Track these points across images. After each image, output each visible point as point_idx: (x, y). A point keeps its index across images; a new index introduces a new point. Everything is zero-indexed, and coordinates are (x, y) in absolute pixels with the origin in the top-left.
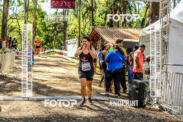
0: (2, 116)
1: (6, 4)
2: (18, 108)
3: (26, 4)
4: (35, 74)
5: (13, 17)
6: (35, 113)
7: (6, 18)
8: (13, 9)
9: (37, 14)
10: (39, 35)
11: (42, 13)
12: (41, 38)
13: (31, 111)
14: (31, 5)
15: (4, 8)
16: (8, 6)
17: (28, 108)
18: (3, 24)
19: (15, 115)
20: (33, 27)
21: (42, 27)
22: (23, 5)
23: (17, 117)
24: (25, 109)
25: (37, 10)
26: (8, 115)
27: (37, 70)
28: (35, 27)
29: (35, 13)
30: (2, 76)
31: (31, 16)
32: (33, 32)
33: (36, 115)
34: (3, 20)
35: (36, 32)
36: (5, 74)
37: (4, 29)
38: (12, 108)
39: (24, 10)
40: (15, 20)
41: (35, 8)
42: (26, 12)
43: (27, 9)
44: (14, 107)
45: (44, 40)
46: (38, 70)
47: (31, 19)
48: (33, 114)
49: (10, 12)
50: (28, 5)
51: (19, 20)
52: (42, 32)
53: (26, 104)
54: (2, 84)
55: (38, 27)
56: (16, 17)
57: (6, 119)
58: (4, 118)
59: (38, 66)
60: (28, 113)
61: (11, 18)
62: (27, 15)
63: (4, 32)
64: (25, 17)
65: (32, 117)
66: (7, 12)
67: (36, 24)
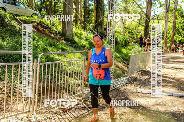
0: (150, 108)
1: (149, 6)
2: (164, 103)
3: (167, 5)
4: (176, 71)
5: (154, 18)
6: (181, 109)
7: (149, 19)
8: (154, 10)
9: (177, 14)
10: (178, 34)
11: (181, 13)
12: (180, 36)
13: (177, 107)
14: (172, 6)
15: (147, 10)
16: (151, 8)
17: (173, 104)
18: (146, 24)
19: (161, 109)
20: (173, 26)
21: (181, 26)
22: (163, 6)
23: (163, 111)
24: (170, 104)
25: (178, 10)
26: (155, 108)
27: (177, 68)
28: (174, 26)
29: (175, 13)
30: (146, 71)
31: (171, 16)
32: (173, 31)
33: (182, 111)
34: (146, 21)
35: (175, 31)
36: (148, 69)
37: (147, 29)
38: (158, 102)
39: (165, 11)
40: (156, 21)
41: (176, 8)
42: (167, 13)
43: (168, 10)
44: (160, 101)
45: (183, 39)
46: (179, 68)
47: (171, 19)
48: (179, 110)
49: (152, 14)
50: (169, 5)
51: (160, 20)
52: (181, 31)
53: (171, 100)
54: (147, 78)
55: (177, 26)
56: (157, 18)
57: (153, 112)
58: (152, 110)
59: (179, 63)
60: (174, 108)
61: (152, 19)
62: (168, 15)
63: (147, 31)
64: (165, 18)
65: (178, 112)
66: (150, 13)
67: (176, 24)
